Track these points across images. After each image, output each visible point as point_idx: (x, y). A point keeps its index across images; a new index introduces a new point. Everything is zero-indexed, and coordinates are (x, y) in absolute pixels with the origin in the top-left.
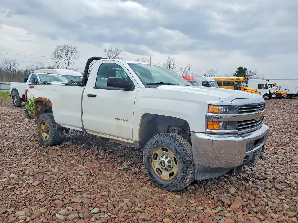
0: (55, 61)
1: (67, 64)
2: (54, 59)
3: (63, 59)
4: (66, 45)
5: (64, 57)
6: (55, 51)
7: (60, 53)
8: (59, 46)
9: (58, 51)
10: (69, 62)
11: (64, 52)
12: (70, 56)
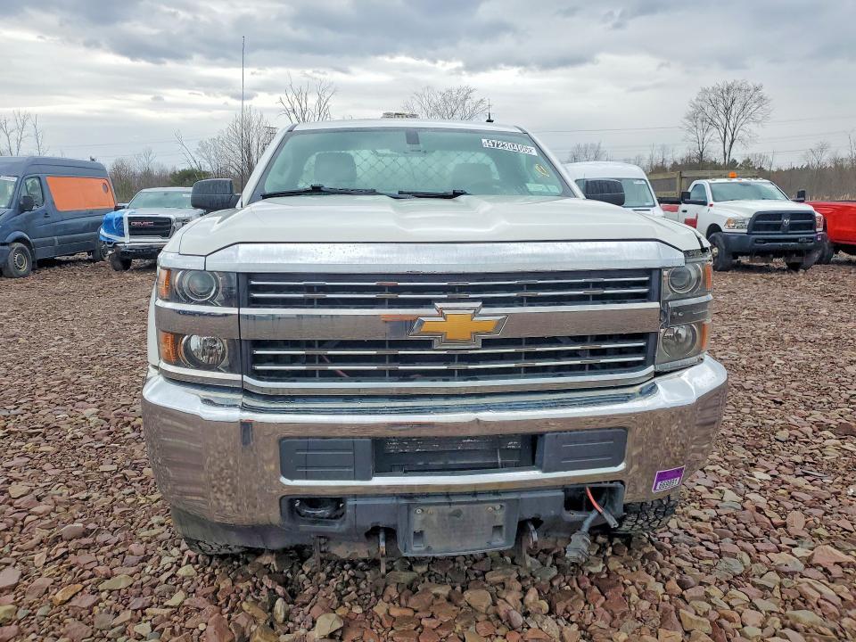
0: (693, 136)
1: (728, 143)
2: (690, 130)
3: (715, 130)
4: (730, 83)
5: (719, 123)
6: (695, 106)
7: (709, 110)
8: (705, 91)
9: (704, 105)
10: (733, 135)
11: (721, 106)
12: (741, 116)
